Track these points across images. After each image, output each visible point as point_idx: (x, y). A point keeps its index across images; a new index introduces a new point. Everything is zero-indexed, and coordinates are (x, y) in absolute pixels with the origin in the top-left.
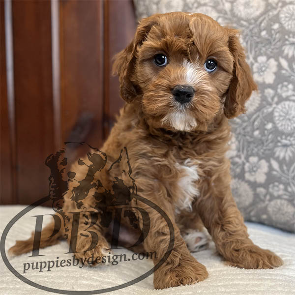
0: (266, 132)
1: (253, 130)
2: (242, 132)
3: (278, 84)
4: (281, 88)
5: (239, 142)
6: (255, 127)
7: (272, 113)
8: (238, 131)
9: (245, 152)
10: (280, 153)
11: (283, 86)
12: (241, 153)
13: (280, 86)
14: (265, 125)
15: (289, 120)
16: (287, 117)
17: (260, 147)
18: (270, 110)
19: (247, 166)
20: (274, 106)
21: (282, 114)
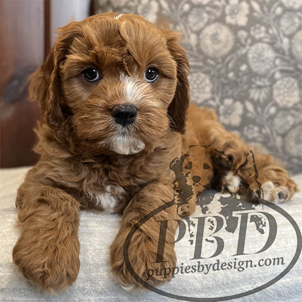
0: (240, 74)
1: (228, 72)
2: (216, 74)
3: (251, 26)
4: (254, 30)
5: (214, 84)
6: (230, 69)
7: (245, 55)
8: (212, 73)
9: (220, 94)
10: (255, 94)
11: (256, 28)
12: (215, 96)
13: (252, 28)
14: (239, 67)
15: (263, 61)
16: (261, 58)
17: (234, 89)
18: (244, 51)
19: (222, 108)
20: (248, 47)
21: (256, 55)
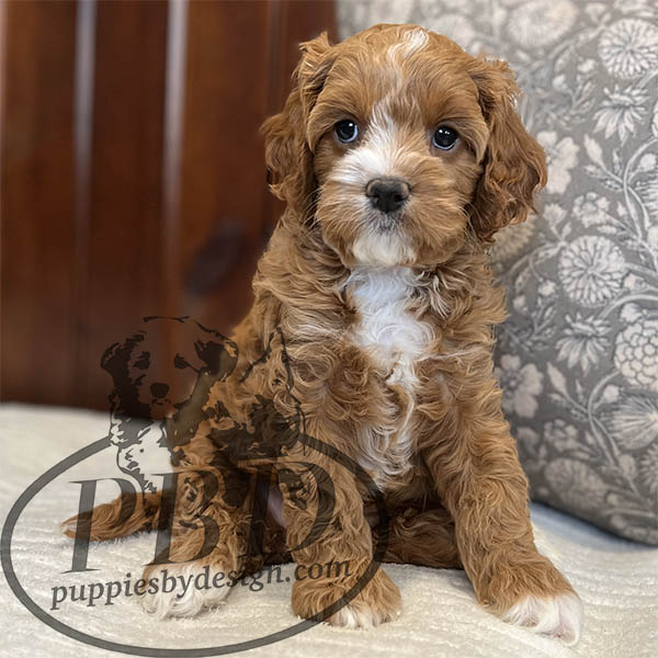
0: (540, 301)
1: (513, 296)
3: (577, 196)
4: (582, 206)
7: (556, 259)
10: (570, 352)
11: (585, 201)
13: (578, 201)
14: (539, 284)
15: (594, 278)
16: (591, 271)
17: (524, 335)
18: (553, 252)
20: (562, 243)
21: (579, 263)
